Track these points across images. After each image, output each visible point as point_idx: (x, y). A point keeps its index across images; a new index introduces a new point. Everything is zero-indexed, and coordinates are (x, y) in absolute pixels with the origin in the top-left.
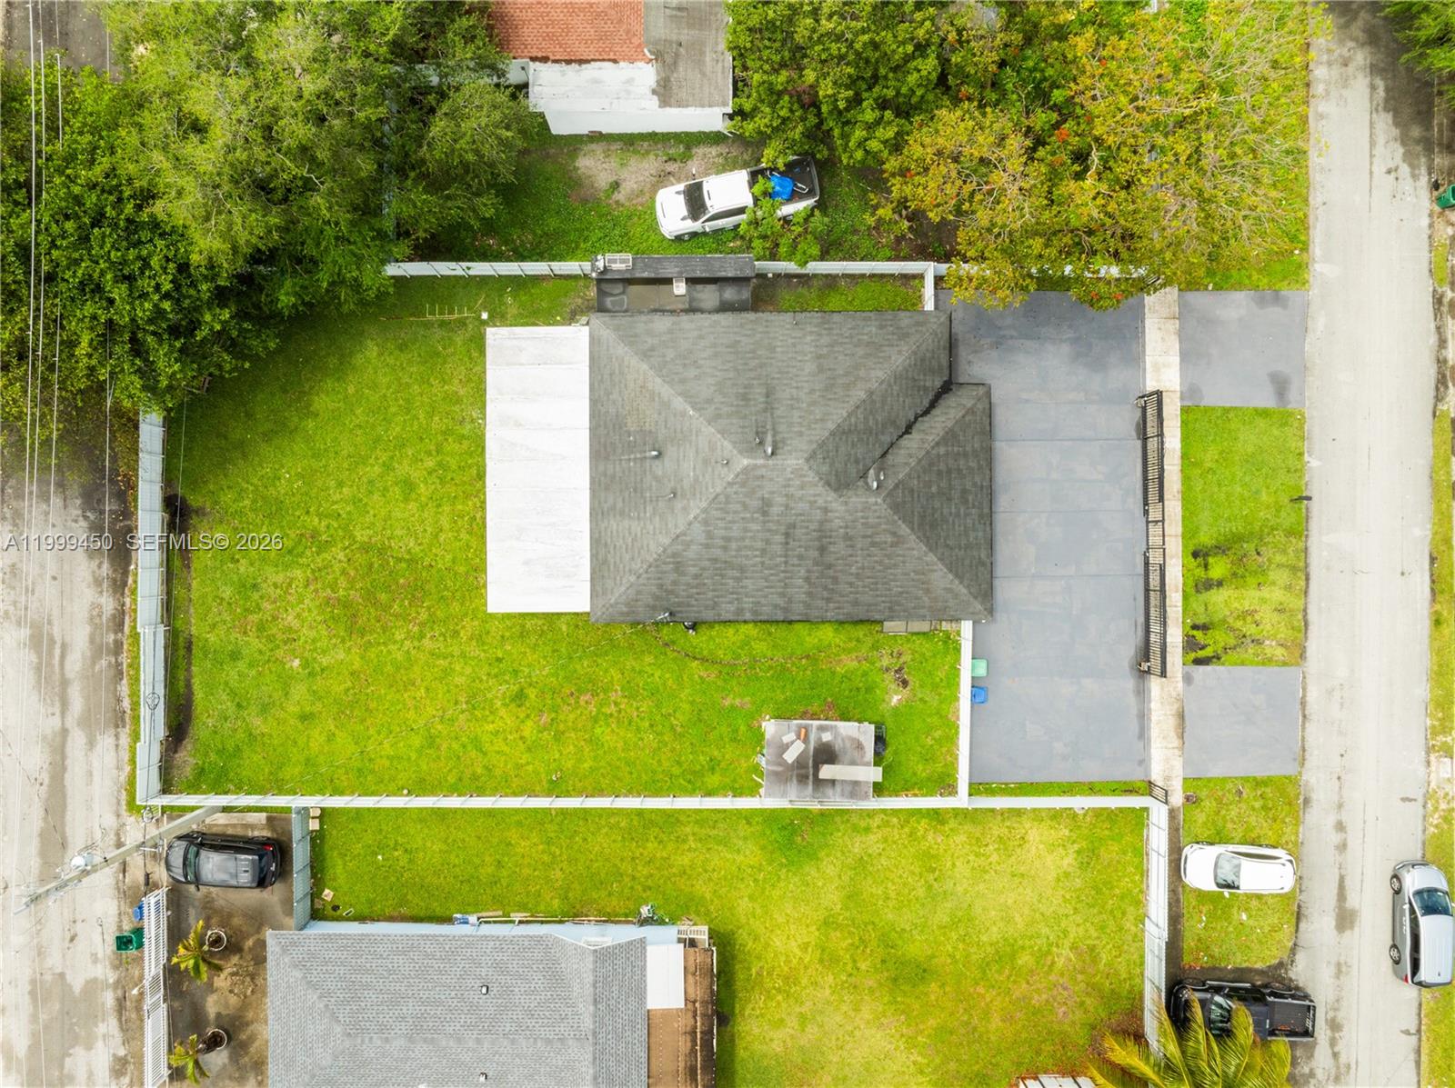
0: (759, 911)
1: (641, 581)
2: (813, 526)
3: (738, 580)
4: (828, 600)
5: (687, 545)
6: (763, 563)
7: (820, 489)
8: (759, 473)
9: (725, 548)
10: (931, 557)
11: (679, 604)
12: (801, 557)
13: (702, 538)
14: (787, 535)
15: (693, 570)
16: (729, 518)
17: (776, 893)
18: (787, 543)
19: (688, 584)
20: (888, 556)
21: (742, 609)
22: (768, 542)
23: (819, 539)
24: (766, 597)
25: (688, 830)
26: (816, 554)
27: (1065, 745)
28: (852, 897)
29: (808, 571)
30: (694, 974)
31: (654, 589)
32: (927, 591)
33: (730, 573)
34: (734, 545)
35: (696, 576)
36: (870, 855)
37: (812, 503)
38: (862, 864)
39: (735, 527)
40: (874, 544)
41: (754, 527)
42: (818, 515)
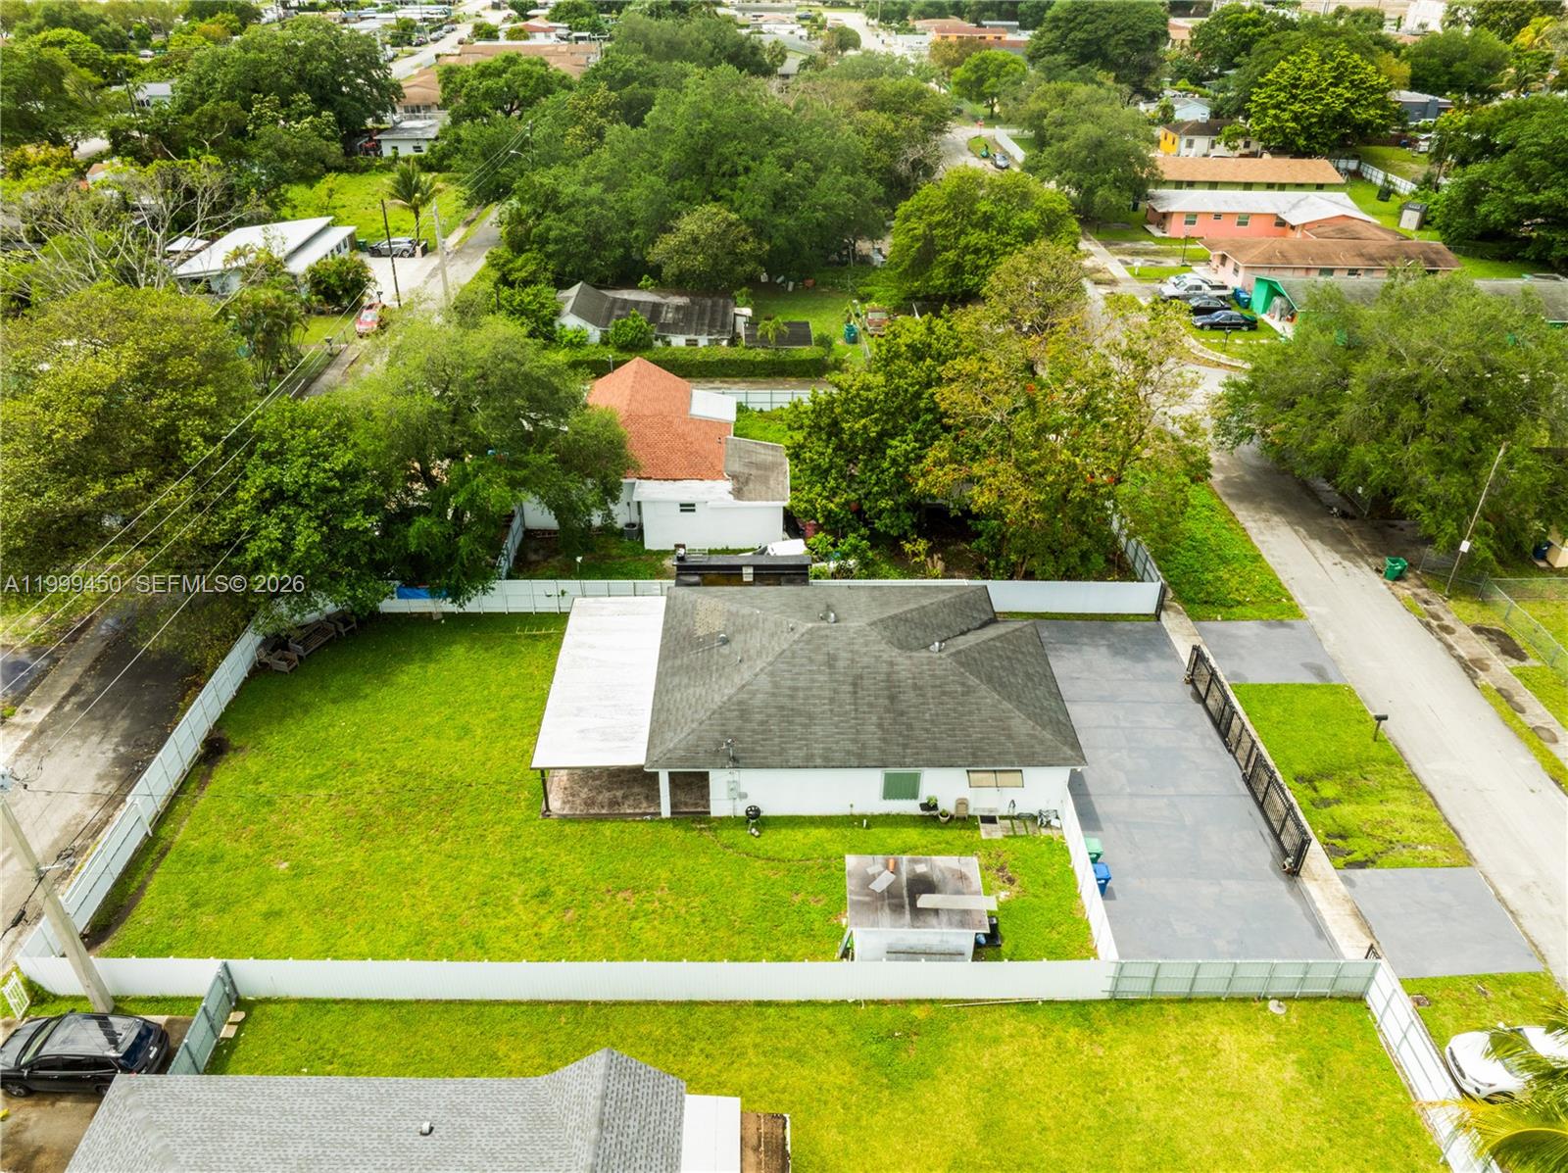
0: (853, 1147)
1: (703, 727)
2: (882, 677)
3: (805, 726)
4: (905, 746)
5: (754, 694)
6: (831, 711)
7: (883, 646)
8: (823, 633)
9: (792, 697)
10: (1006, 705)
11: (744, 750)
12: (870, 705)
13: (768, 687)
14: (855, 685)
15: (759, 717)
16: (796, 670)
17: (878, 1121)
18: (855, 693)
19: (754, 731)
20: (962, 704)
21: (812, 755)
22: (835, 691)
23: (888, 688)
24: (837, 743)
25: (747, 1040)
26: (887, 702)
27: (1228, 942)
28: (989, 1128)
29: (881, 718)
30: (756, 1149)
31: (717, 735)
32: (1010, 737)
33: (798, 720)
34: (801, 694)
35: (762, 723)
36: (1006, 1073)
37: (877, 658)
38: (997, 1086)
39: (802, 678)
40: (944, 693)
41: (822, 678)
42: (884, 668)
